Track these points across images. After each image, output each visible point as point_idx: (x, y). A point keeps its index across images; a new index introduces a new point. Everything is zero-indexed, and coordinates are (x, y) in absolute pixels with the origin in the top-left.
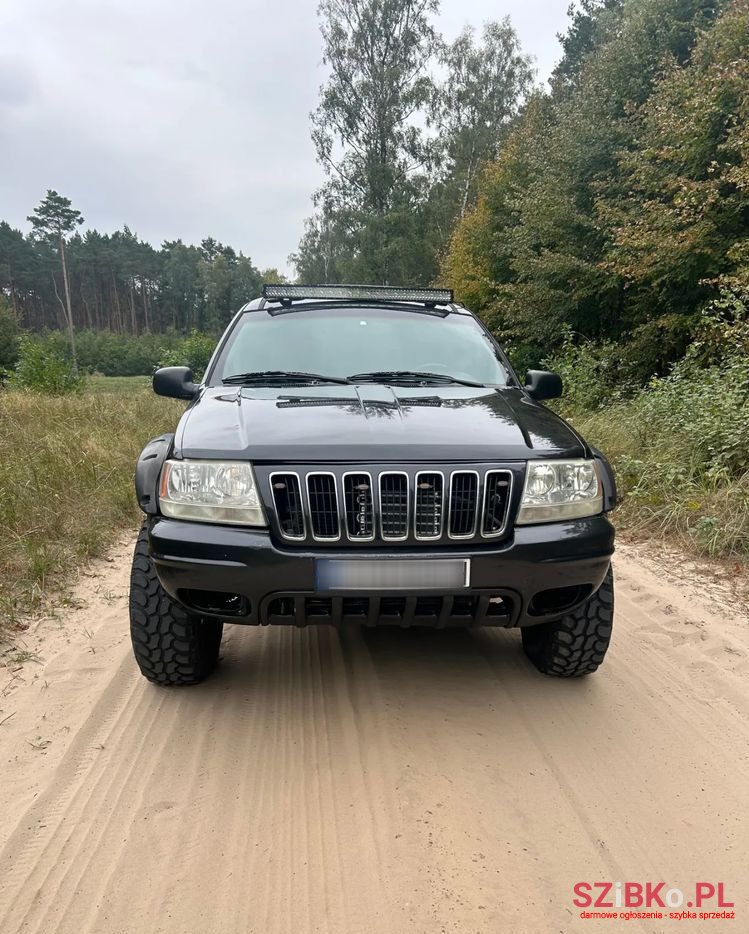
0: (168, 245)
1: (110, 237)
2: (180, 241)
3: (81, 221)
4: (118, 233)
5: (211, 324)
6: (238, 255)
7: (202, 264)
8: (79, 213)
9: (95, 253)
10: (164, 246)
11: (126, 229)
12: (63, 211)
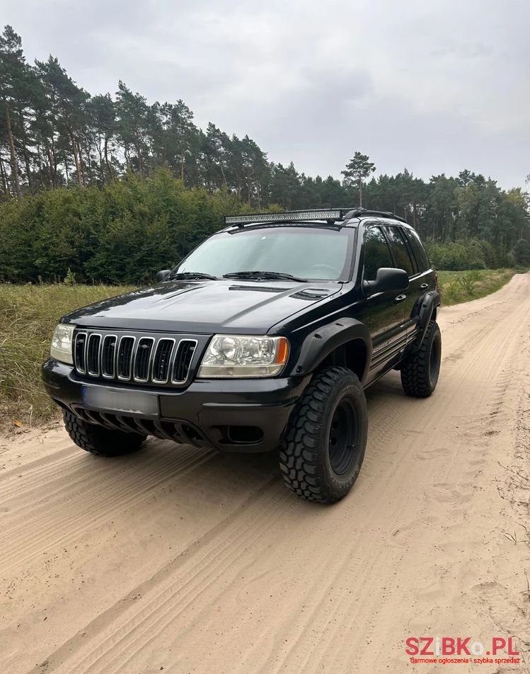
0: (435, 179)
1: (395, 178)
2: (443, 175)
3: (374, 170)
4: (400, 175)
5: (461, 233)
6: (487, 180)
7: (458, 190)
8: (373, 164)
9: (384, 190)
10: (431, 180)
11: (406, 171)
12: (363, 164)
